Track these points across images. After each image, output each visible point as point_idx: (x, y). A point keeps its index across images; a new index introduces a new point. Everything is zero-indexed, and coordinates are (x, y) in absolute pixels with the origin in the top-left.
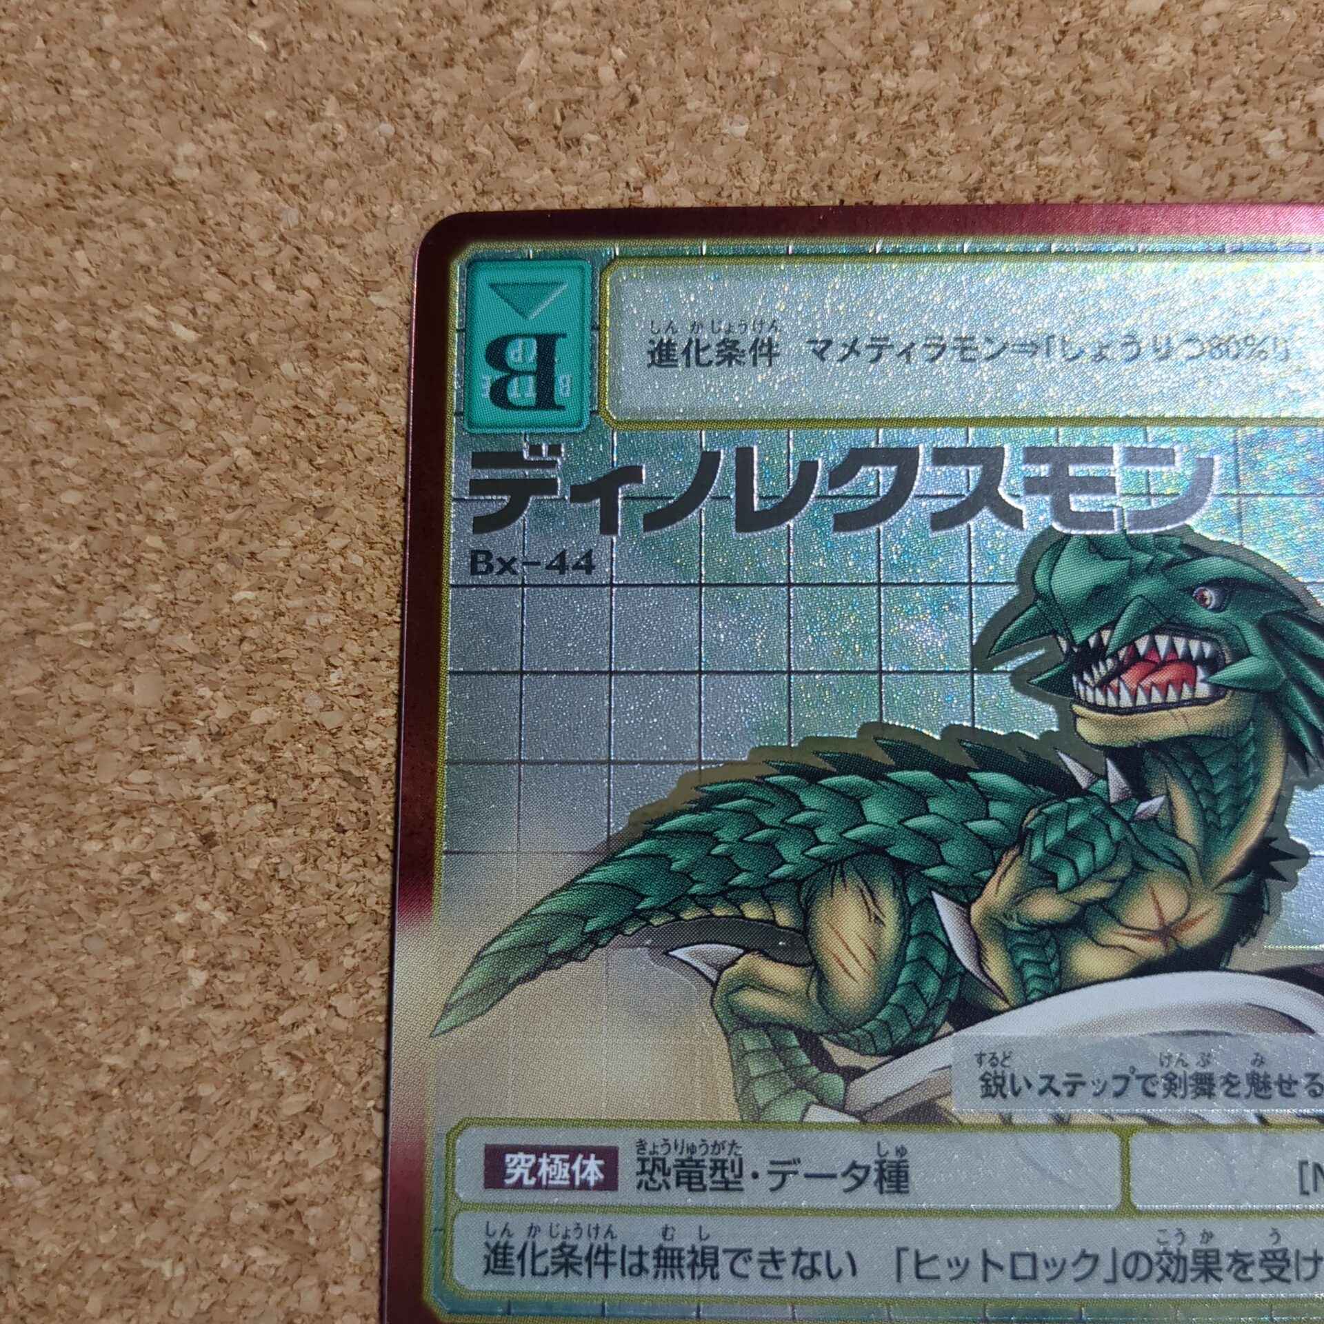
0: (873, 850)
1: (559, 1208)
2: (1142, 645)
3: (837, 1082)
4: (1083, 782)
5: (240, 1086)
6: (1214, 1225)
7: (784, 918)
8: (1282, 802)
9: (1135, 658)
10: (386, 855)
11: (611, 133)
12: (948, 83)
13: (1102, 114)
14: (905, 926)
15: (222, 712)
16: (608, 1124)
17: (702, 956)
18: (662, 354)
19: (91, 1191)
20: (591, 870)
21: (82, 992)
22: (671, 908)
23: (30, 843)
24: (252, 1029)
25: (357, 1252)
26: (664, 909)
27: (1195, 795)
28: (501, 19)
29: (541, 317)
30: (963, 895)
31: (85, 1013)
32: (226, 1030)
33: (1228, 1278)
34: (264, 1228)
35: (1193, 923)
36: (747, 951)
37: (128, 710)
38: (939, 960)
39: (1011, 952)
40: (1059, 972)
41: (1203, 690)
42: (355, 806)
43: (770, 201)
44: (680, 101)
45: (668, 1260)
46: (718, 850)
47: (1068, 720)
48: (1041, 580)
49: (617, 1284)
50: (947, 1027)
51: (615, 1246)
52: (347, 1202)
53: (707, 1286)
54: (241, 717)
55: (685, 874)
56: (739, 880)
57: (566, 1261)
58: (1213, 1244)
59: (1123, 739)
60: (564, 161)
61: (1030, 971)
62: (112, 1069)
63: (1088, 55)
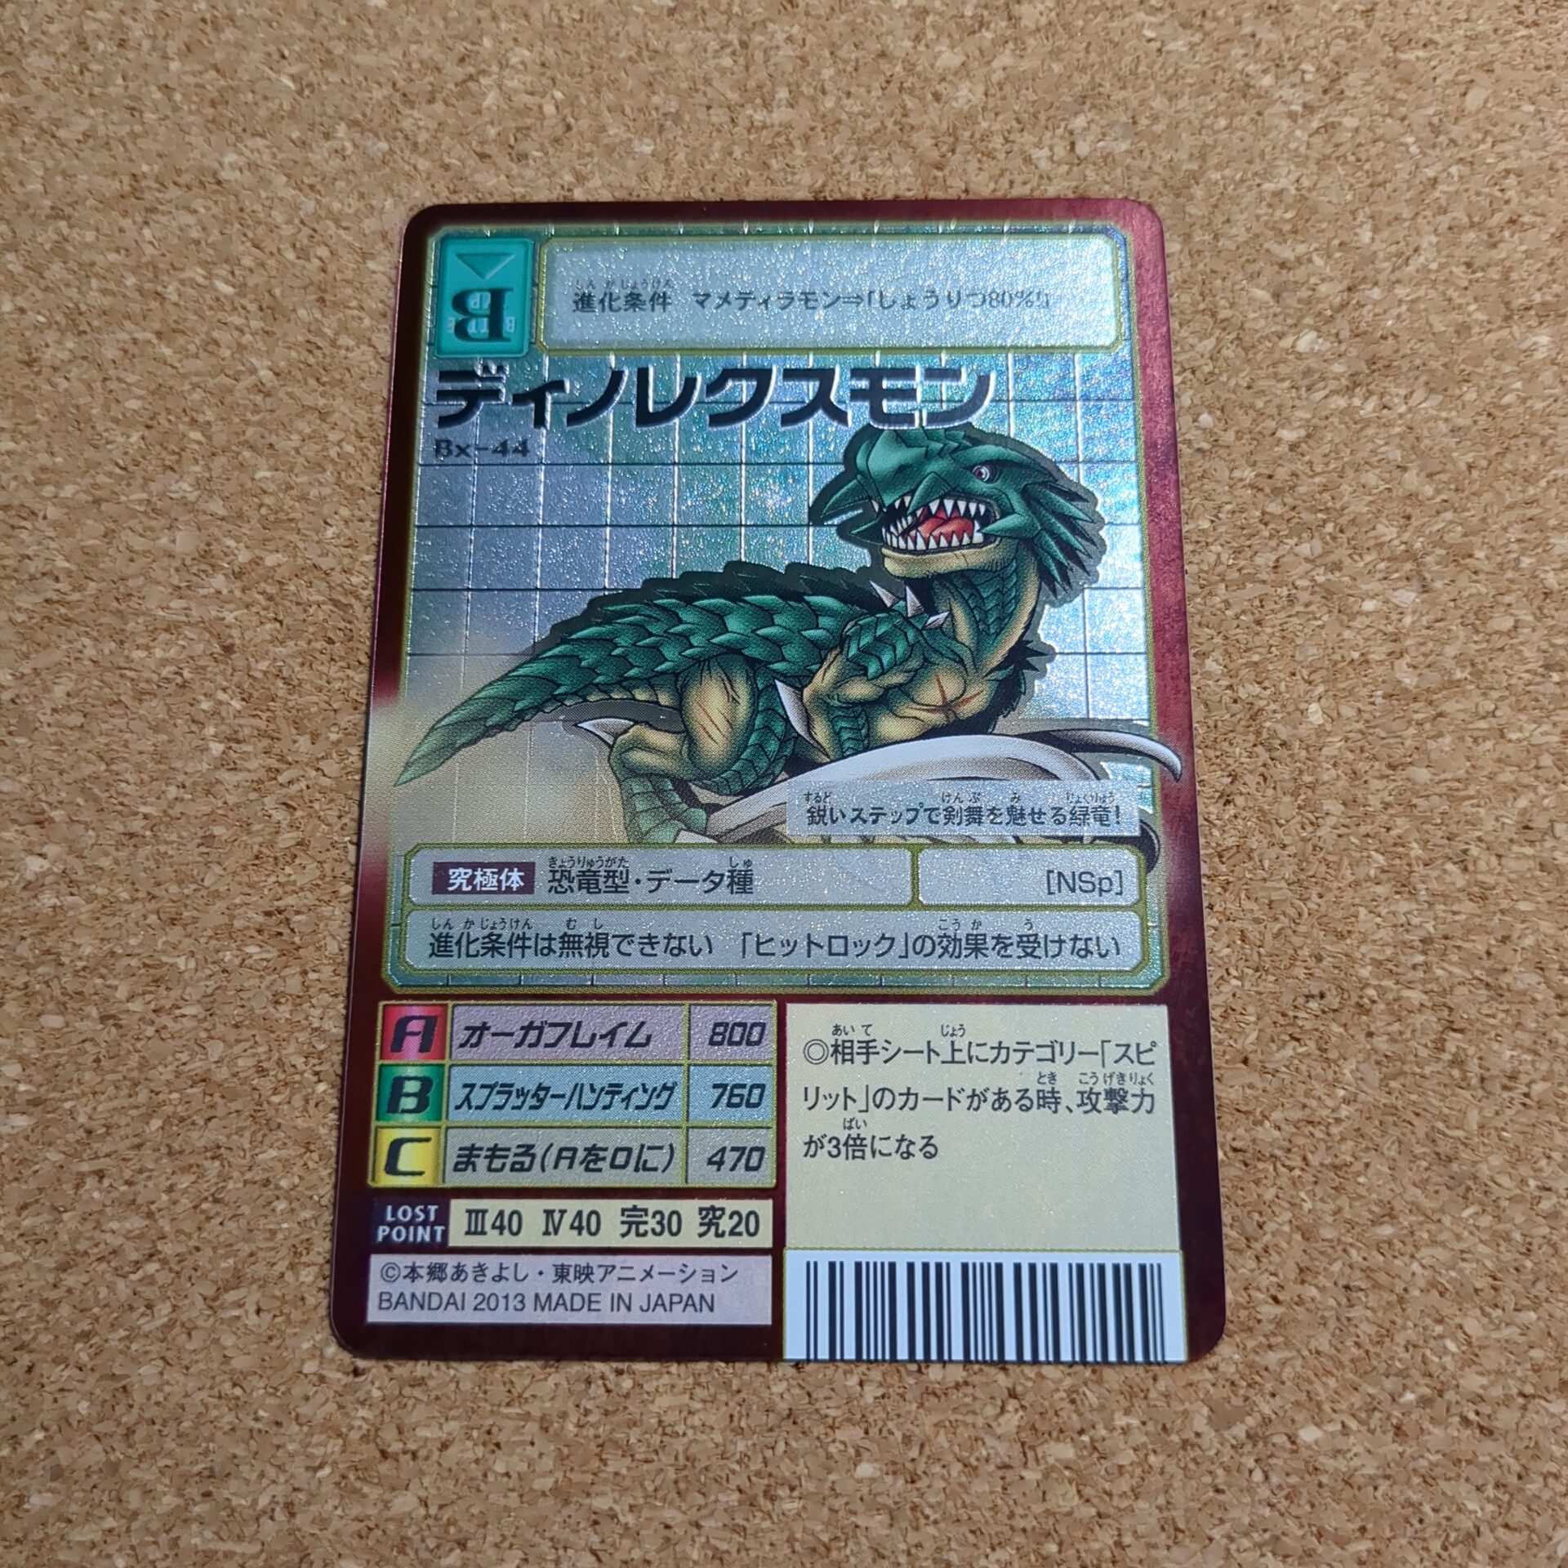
0: (732, 651)
1: (489, 907)
2: (934, 507)
3: (701, 814)
4: (888, 603)
5: (246, 826)
6: (982, 916)
7: (664, 699)
8: (1034, 615)
9: (928, 515)
10: (364, 659)
11: (551, 151)
12: (801, 117)
13: (915, 138)
14: (754, 704)
15: (243, 557)
16: (528, 846)
17: (603, 727)
18: (584, 302)
19: (125, 907)
20: (520, 666)
21: (125, 760)
22: (580, 693)
23: (90, 652)
24: (258, 786)
25: (332, 947)
26: (575, 694)
27: (970, 611)
28: (471, 70)
29: (494, 276)
30: (798, 681)
31: (127, 776)
32: (237, 786)
33: (992, 954)
34: (259, 931)
35: (967, 700)
36: (636, 723)
37: (171, 556)
38: (779, 728)
39: (832, 722)
40: (868, 736)
41: (978, 537)
42: (342, 625)
43: (668, 199)
44: (603, 129)
45: (570, 943)
46: (616, 652)
47: (878, 559)
48: (860, 460)
49: (531, 961)
50: (784, 775)
51: (530, 934)
52: (326, 910)
53: (600, 962)
54: (257, 561)
55: (592, 669)
56: (632, 673)
57: (493, 946)
58: (981, 930)
59: (917, 572)
60: (515, 169)
61: (845, 735)
62: (146, 817)
63: (906, 97)
